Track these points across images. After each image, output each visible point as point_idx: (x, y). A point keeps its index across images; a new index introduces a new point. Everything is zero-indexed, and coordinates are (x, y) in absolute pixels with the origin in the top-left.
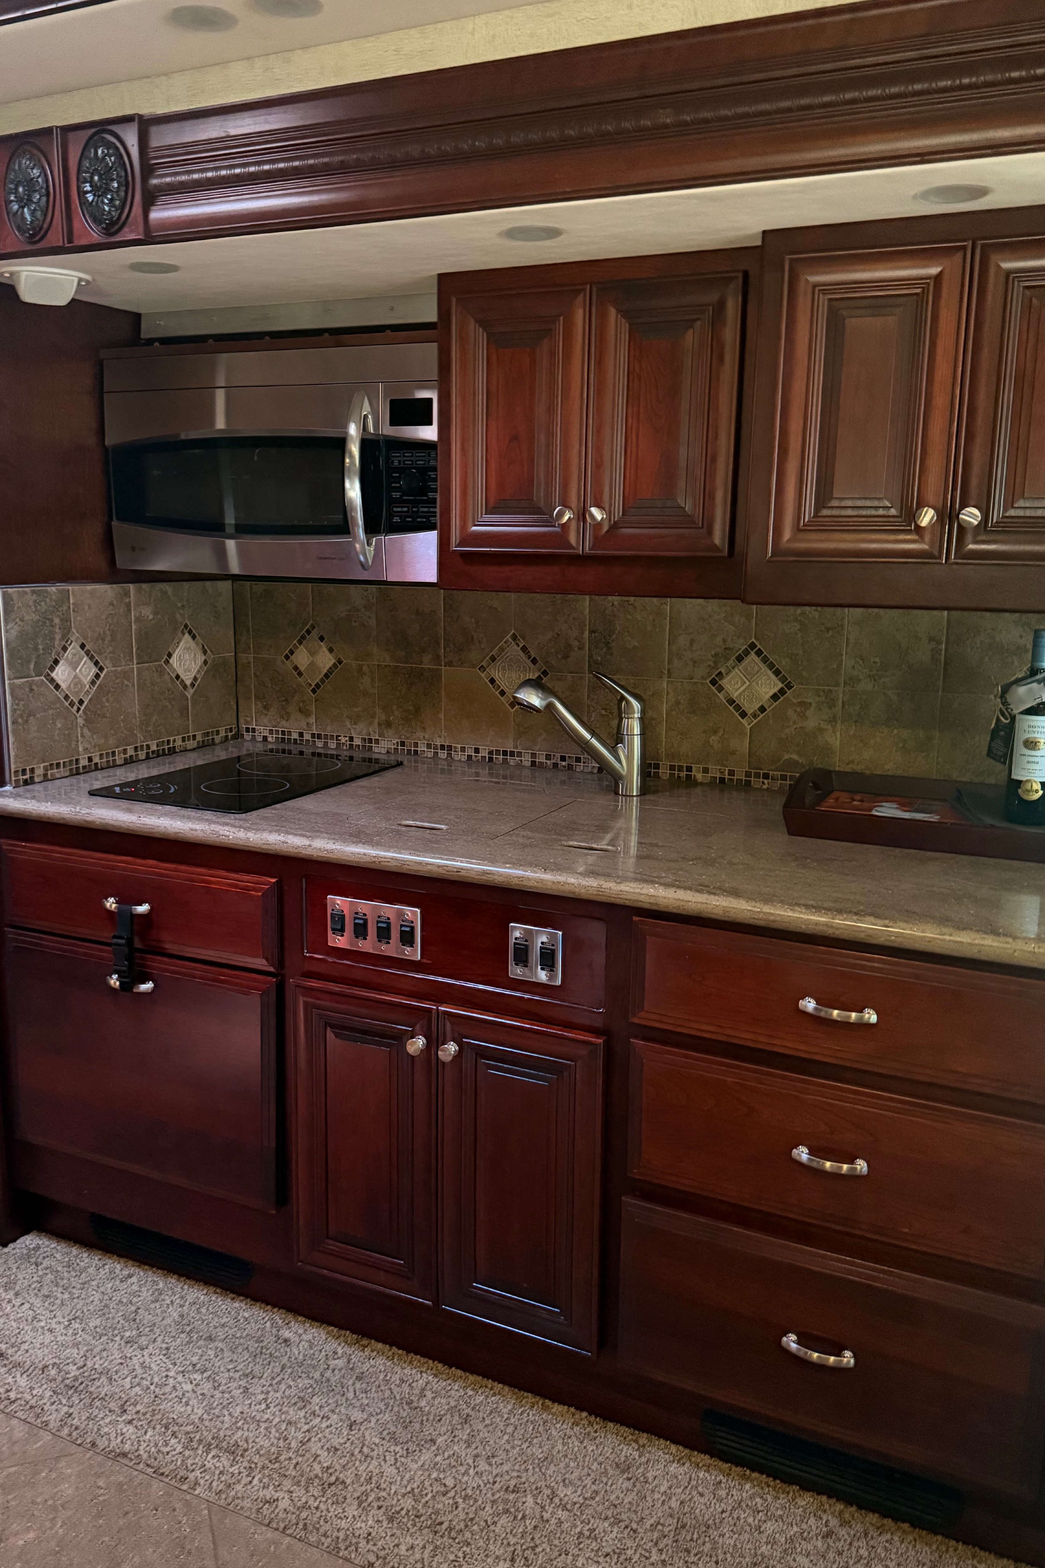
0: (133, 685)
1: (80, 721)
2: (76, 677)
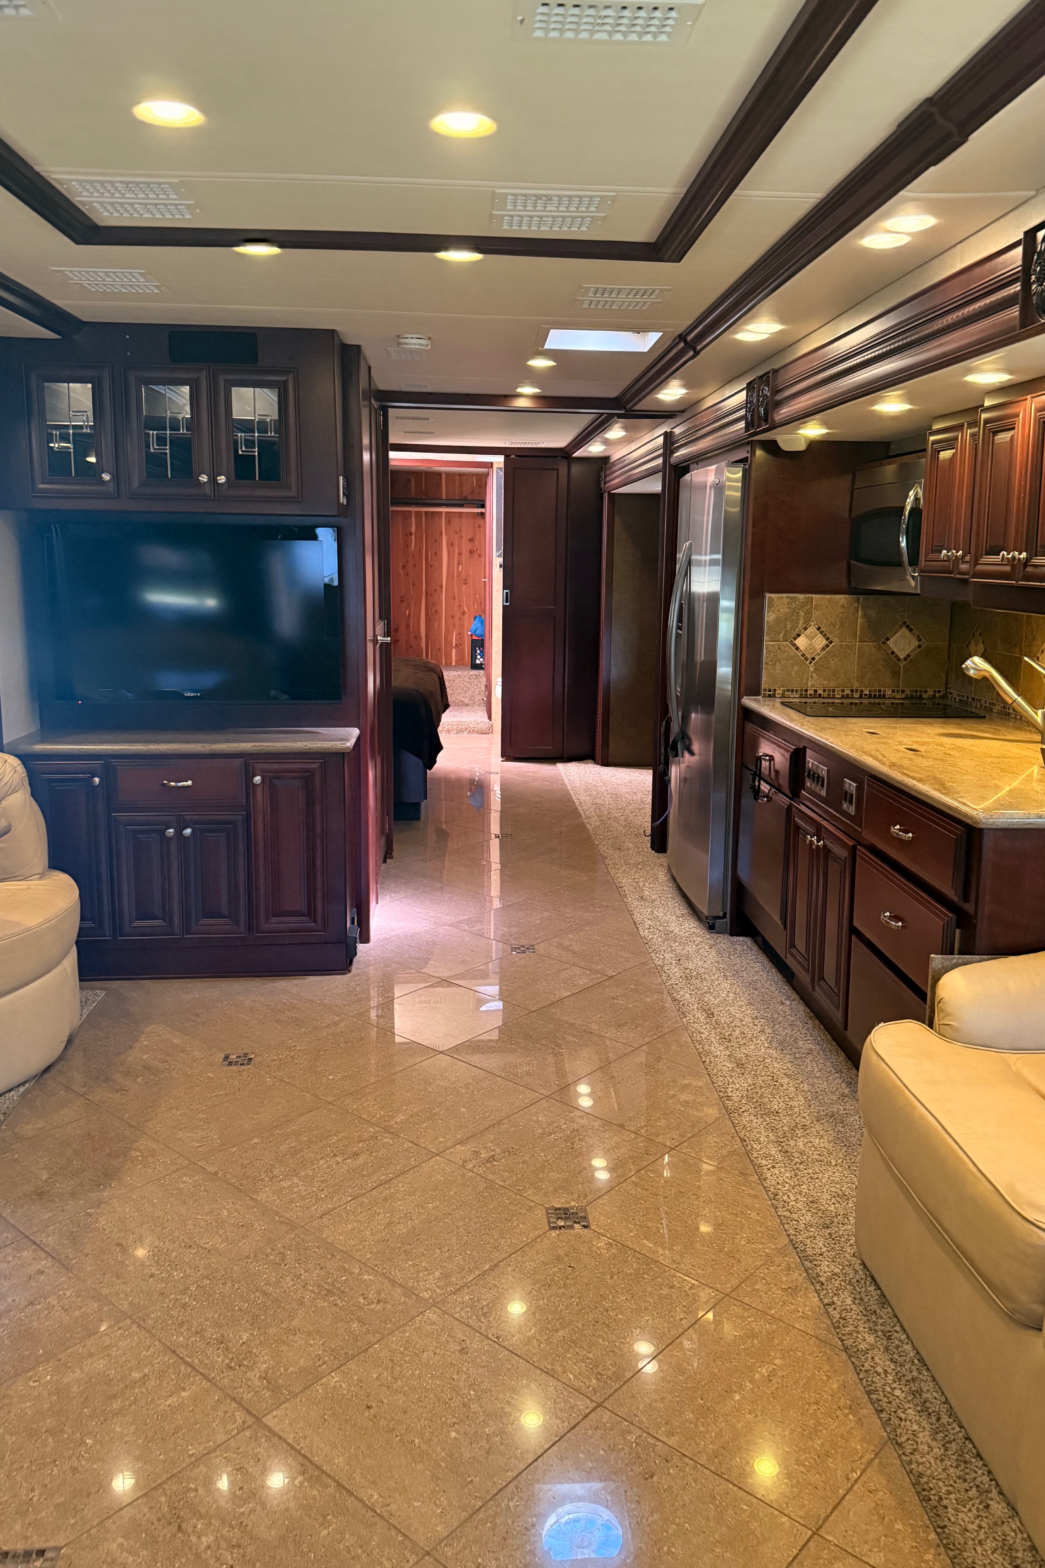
0: (855, 654)
1: (812, 669)
2: (811, 645)
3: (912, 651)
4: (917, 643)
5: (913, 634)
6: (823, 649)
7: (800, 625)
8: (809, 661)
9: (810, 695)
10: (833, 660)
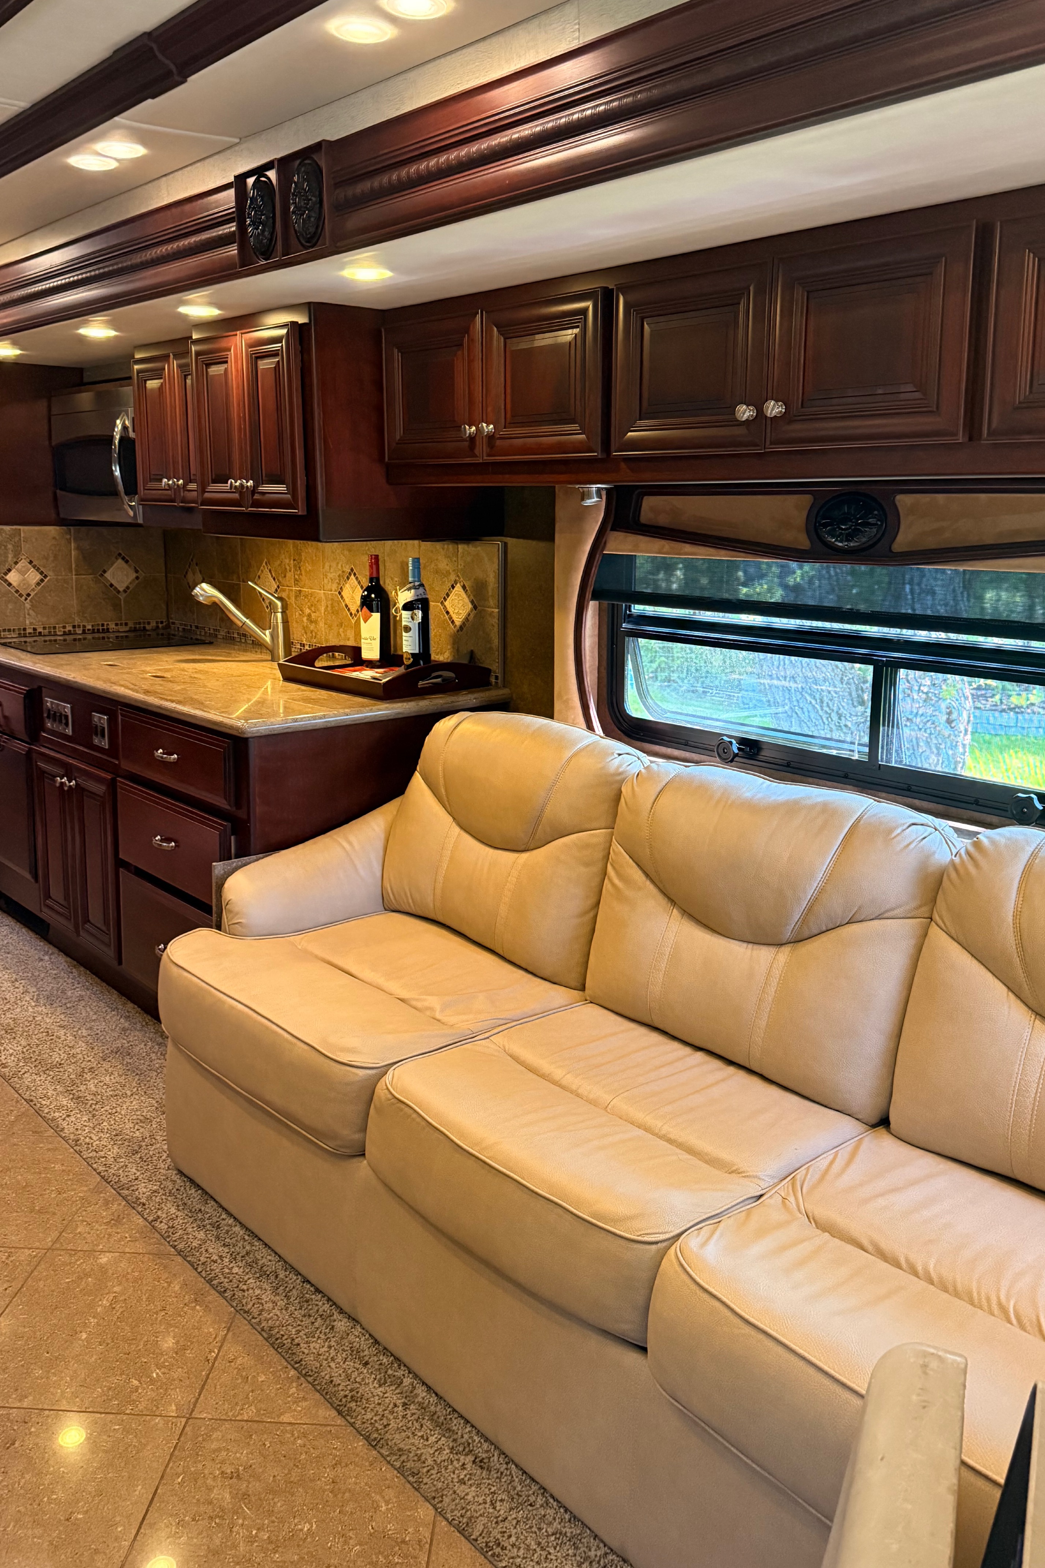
0: (72, 588)
1: (28, 606)
2: (23, 580)
3: (131, 583)
4: (135, 575)
5: (130, 566)
6: (38, 584)
7: (10, 559)
8: (23, 598)
9: (30, 633)
10: (50, 596)
